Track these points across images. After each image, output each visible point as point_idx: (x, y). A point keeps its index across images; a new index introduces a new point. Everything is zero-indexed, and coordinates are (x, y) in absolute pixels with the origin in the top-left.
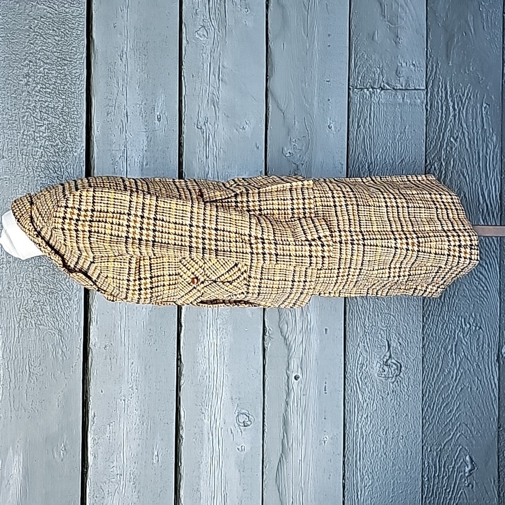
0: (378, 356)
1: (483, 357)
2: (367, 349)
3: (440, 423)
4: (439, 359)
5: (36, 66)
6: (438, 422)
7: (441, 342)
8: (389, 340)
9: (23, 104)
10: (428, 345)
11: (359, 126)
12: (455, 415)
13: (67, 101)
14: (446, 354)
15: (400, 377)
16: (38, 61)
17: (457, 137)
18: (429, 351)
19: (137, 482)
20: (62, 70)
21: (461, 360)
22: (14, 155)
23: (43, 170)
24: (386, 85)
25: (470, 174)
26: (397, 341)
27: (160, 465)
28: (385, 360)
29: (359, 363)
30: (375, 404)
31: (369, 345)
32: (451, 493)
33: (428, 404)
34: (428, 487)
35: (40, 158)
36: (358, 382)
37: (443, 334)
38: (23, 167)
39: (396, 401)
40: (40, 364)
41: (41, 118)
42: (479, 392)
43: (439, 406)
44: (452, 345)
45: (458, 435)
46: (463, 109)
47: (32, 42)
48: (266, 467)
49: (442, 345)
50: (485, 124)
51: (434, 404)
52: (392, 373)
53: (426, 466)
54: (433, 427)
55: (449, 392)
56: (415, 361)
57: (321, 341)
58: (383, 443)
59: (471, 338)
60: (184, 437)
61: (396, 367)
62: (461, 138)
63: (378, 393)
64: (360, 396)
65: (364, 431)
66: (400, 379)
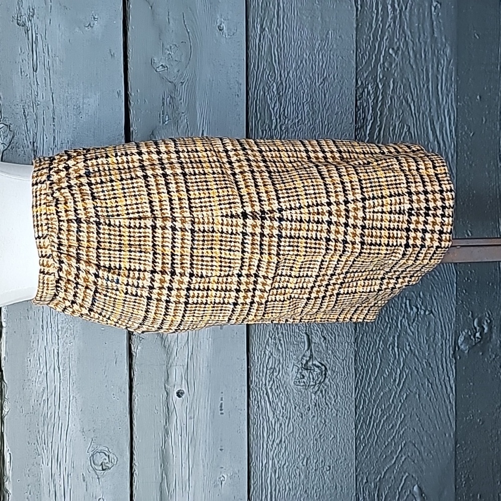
0: (295, 357)
1: (435, 352)
2: (280, 348)
3: (379, 443)
4: (376, 357)
6: (376, 442)
7: (379, 333)
8: (309, 333)
10: (362, 338)
11: (262, 30)
12: (399, 432)
14: (386, 349)
15: (326, 385)
17: (398, 48)
18: (364, 346)
21: (406, 357)
25: (416, 100)
26: (319, 334)
28: (304, 362)
29: (269, 367)
30: (291, 424)
31: (282, 342)
33: (362, 418)
36: (267, 394)
37: (381, 322)
39: (319, 419)
42: (430, 400)
43: (378, 421)
44: (394, 337)
45: (403, 459)
46: (406, 8)
49: (380, 337)
50: (435, 30)
51: (371, 418)
52: (313, 379)
54: (370, 449)
55: (391, 401)
56: (345, 361)
58: (302, 476)
59: (418, 326)
60: (10, 491)
61: (319, 371)
62: (404, 49)
63: (295, 408)
64: (271, 415)
65: (276, 462)
66: (326, 387)
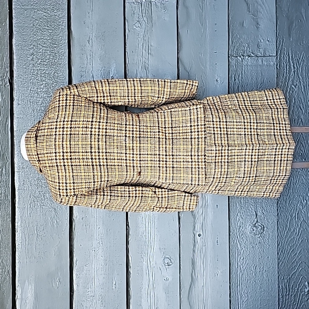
0: (250, 221)
2: (243, 217)
4: (287, 223)
5: (38, 48)
6: (288, 261)
7: (288, 212)
8: (256, 211)
9: (30, 71)
10: (281, 214)
11: (235, 80)
12: (298, 257)
13: (57, 69)
14: (292, 219)
16: (38, 45)
17: (296, 85)
18: (281, 217)
19: (103, 301)
20: (53, 50)
21: (301, 223)
22: (26, 103)
23: (43, 111)
24: (251, 54)
25: (305, 107)
26: (261, 212)
27: (117, 290)
28: (254, 224)
29: (238, 225)
30: (248, 251)
31: (244, 214)
32: (296, 305)
33: (281, 250)
34: (282, 302)
35: (41, 104)
36: (237, 237)
37: (290, 207)
38: (31, 110)
39: (261, 249)
40: (43, 230)
41: (41, 80)
43: (288, 252)
44: (295, 214)
45: (300, 269)
46: (300, 67)
47: (35, 34)
48: (182, 290)
49: (289, 214)
51: (285, 250)
52: (258, 231)
53: (281, 288)
54: (284, 264)
55: (294, 243)
56: (272, 224)
57: (214, 212)
58: (253, 274)
59: (307, 209)
60: (131, 272)
61: (261, 228)
62: (299, 85)
63: (250, 244)
64: (239, 246)
65: (242, 268)
66: (264, 235)
